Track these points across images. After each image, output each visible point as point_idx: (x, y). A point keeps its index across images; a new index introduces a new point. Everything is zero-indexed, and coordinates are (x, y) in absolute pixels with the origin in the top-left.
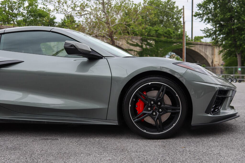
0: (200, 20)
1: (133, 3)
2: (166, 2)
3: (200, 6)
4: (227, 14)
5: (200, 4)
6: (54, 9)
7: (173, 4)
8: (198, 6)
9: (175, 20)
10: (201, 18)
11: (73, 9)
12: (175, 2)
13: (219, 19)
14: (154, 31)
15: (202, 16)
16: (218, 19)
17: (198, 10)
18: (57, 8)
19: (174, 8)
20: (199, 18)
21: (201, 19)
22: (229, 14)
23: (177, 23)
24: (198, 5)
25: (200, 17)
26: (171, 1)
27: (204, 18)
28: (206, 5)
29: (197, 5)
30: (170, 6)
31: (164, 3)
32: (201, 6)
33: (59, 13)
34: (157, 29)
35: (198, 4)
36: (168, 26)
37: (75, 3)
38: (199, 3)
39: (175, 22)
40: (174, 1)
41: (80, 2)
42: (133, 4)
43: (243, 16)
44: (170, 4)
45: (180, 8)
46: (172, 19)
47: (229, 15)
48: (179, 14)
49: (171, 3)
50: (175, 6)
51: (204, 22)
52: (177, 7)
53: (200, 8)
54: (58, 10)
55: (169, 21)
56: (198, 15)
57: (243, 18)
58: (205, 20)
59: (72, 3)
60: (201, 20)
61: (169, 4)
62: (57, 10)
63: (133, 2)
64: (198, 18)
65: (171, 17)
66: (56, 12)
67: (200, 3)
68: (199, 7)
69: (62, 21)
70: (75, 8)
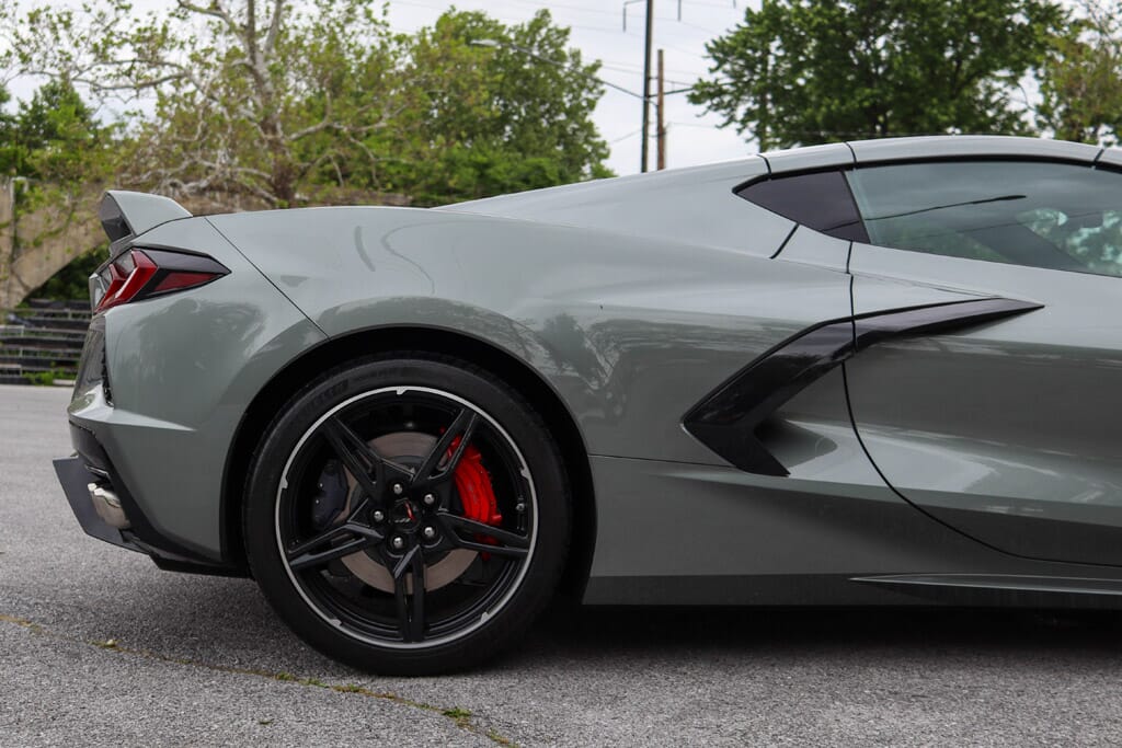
0: (718, 117)
1: (389, 30)
2: (526, 29)
3: (721, 51)
4: (857, 92)
5: (724, 42)
6: (9, 54)
7: (559, 41)
8: (710, 50)
9: (562, 117)
10: (725, 108)
11: (101, 54)
12: (566, 32)
13: (819, 118)
14: (471, 170)
15: (727, 98)
16: (813, 117)
17: (712, 71)
18: (26, 50)
19: (560, 57)
20: (716, 110)
21: (724, 115)
22: (868, 91)
23: (574, 130)
24: (712, 45)
25: (717, 107)
26: (551, 26)
27: (740, 112)
28: (750, 48)
29: (707, 45)
30: (546, 51)
31: (512, 36)
32: (726, 54)
33: (33, 73)
34: (481, 158)
35: (715, 42)
36: (531, 145)
37: (108, 27)
38: (717, 39)
39: (562, 126)
40: (562, 27)
41: (137, 21)
42: (388, 34)
43: (933, 106)
44: (543, 40)
45: (586, 61)
46: (548, 111)
47: (866, 99)
48: (582, 87)
49: (547, 37)
50: (566, 49)
51: (740, 131)
52: (576, 55)
53: (721, 62)
54: (31, 60)
55: (535, 121)
56: (711, 96)
57: (935, 111)
58: (744, 122)
59: (97, 26)
60: (725, 120)
61: (539, 39)
62: (25, 59)
63: (387, 25)
64: (709, 108)
65: (543, 103)
66: (16, 70)
67: (721, 38)
68: (716, 58)
69: (24, 112)
70: (110, 51)
